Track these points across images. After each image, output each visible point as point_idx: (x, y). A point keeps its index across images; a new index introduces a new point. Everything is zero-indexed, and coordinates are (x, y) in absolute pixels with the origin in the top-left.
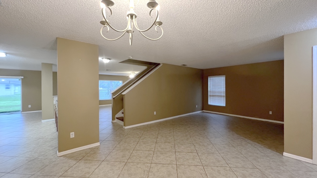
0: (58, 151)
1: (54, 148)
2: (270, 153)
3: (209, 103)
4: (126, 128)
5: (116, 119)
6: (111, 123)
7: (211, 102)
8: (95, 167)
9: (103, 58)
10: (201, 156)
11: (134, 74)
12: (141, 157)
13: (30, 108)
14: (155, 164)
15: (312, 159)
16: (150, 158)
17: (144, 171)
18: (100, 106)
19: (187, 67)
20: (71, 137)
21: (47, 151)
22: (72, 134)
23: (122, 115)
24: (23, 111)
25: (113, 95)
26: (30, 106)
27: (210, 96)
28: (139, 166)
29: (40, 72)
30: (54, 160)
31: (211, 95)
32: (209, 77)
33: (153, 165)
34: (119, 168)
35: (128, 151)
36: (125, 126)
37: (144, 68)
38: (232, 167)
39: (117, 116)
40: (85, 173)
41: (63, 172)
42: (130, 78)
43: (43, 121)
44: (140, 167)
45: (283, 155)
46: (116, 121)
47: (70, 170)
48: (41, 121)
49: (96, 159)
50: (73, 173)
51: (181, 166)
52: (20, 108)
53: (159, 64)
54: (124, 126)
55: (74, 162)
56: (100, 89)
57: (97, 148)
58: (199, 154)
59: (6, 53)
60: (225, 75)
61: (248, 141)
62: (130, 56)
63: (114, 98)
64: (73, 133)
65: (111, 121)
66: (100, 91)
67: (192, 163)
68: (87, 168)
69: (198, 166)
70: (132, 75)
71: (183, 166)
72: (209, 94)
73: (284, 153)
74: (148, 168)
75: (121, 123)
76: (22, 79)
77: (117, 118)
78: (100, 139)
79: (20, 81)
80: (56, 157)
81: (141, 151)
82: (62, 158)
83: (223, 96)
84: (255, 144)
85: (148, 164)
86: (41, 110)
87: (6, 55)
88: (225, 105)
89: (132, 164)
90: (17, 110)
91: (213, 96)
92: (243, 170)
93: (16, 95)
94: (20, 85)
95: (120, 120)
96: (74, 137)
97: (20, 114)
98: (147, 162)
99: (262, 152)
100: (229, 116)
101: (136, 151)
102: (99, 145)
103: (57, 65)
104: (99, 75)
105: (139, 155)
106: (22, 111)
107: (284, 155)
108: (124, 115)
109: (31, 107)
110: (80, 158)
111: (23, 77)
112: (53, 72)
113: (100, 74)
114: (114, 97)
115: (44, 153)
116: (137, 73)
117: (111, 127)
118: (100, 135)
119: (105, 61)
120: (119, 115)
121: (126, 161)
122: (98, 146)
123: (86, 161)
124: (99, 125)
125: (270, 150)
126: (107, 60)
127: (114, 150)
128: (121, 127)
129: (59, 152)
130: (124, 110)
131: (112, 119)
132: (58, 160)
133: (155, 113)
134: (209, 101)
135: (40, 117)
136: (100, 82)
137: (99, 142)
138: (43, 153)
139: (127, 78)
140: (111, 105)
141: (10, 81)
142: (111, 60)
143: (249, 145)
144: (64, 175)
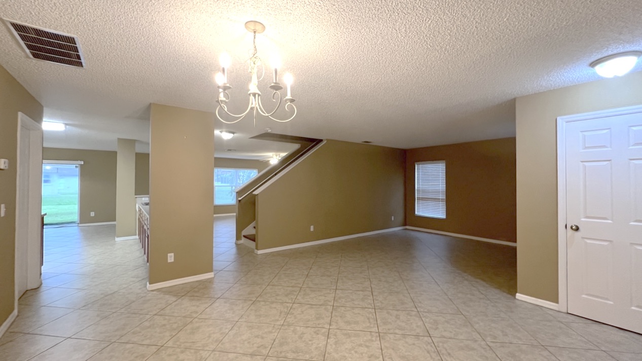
0: (148, 283)
1: (140, 279)
2: (495, 294)
3: (416, 213)
4: (260, 252)
5: (243, 238)
6: (235, 244)
7: (421, 210)
8: (206, 305)
9: (221, 132)
10: (376, 296)
11: (278, 157)
12: (278, 295)
13: (92, 217)
14: (299, 304)
15: (557, 302)
16: (292, 297)
17: (281, 313)
18: (215, 215)
19: (373, 146)
20: (169, 261)
21: (131, 283)
22: (171, 257)
23: (253, 232)
24: (81, 223)
25: (238, 195)
26: (92, 214)
27: (419, 199)
28: (274, 305)
29: (115, 154)
30: (142, 295)
31: (420, 197)
32: (416, 163)
33: (295, 305)
34: (243, 307)
35: (259, 286)
36: (258, 250)
37: (296, 146)
38: (421, 312)
39: (244, 232)
40: (191, 313)
41: (158, 311)
42: (270, 165)
43: (117, 239)
44: (275, 308)
45: (515, 298)
46: (243, 241)
47: (168, 308)
48: (115, 239)
49: (207, 296)
50: (173, 312)
51: (341, 308)
52: (76, 217)
53: (321, 141)
54: (256, 250)
55: (174, 299)
56: (216, 184)
57: (210, 281)
58: (374, 294)
59: (66, 124)
60: (444, 161)
61: (466, 277)
62: (268, 129)
63: (240, 201)
64: (172, 254)
65: (234, 242)
66: (216, 189)
67: (359, 304)
68: (194, 306)
69: (367, 309)
70: (274, 158)
71: (343, 308)
72: (416, 196)
73: (517, 294)
74: (287, 309)
75: (251, 244)
76: (81, 165)
77: (245, 236)
78: (214, 268)
79: (78, 170)
80: (146, 291)
81: (280, 287)
82: (154, 292)
83: (442, 199)
84: (477, 282)
85: (288, 305)
86: (115, 220)
87: (66, 128)
88: (445, 217)
89: (262, 303)
90: (69, 221)
91: (423, 199)
92: (437, 316)
93: (63, 194)
94: (76, 176)
95: (250, 239)
96: (173, 260)
97: (77, 227)
98: (287, 301)
99: (482, 294)
100: (451, 236)
101: (271, 287)
102: (213, 276)
103: (149, 144)
104: (215, 158)
105: (276, 291)
106: (79, 222)
107: (517, 297)
108: (257, 232)
109: (95, 214)
110: (183, 294)
111: (82, 163)
112: (136, 154)
113: (217, 155)
114: (240, 199)
115: (126, 286)
116: (284, 154)
117: (234, 250)
118: (214, 262)
119: (226, 136)
120: (249, 230)
121: (254, 299)
122: (211, 278)
123: (192, 298)
124: (213, 247)
125: (497, 291)
126: (229, 134)
127: (236, 285)
128: (251, 252)
129: (150, 284)
130: (257, 223)
131: (235, 239)
132: (150, 295)
133: (312, 228)
134: (416, 209)
135: (112, 232)
136: (217, 171)
137: (212, 272)
138: (124, 286)
139: (266, 163)
140: (235, 214)
141: (58, 169)
142: (235, 134)
143: (466, 282)
144: (159, 314)
